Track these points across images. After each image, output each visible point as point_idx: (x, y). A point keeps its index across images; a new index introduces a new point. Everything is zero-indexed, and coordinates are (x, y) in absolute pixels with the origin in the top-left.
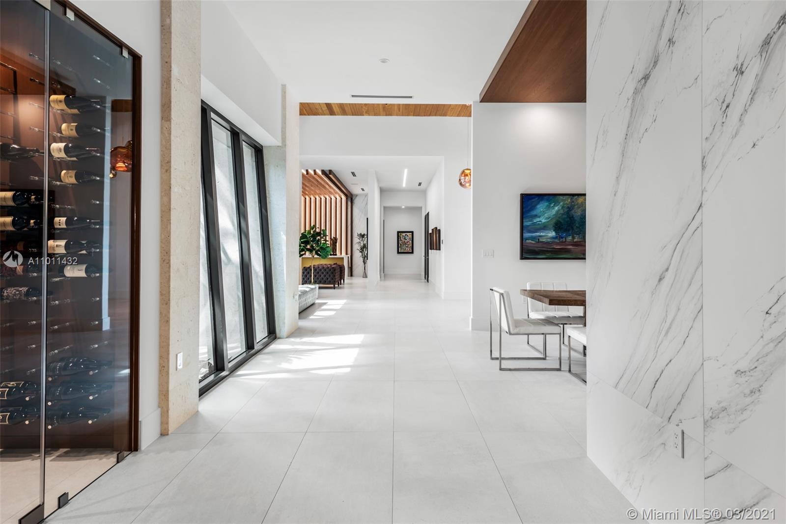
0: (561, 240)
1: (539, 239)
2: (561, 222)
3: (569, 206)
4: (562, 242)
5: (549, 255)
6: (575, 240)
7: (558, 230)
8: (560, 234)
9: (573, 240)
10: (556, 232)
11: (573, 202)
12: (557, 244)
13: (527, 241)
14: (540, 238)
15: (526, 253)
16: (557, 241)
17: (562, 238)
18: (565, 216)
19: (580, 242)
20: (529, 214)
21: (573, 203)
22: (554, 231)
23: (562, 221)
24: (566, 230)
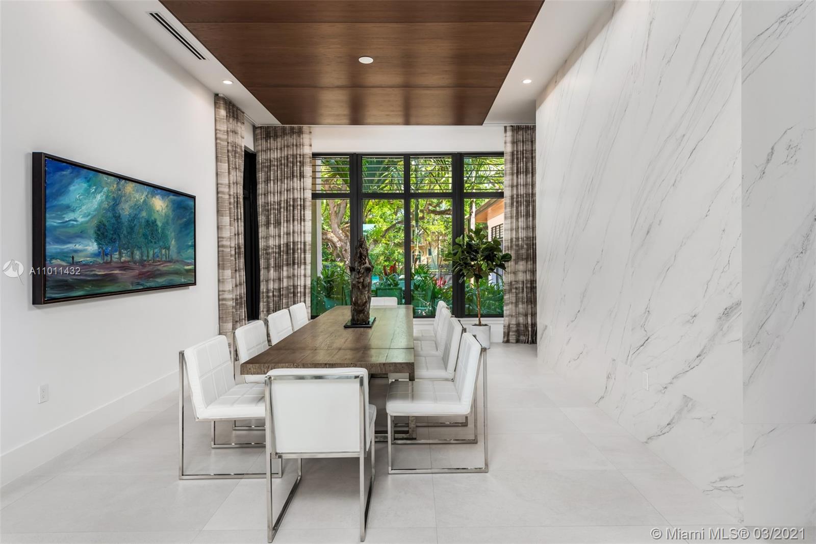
0: (106, 258)
1: (73, 258)
2: (104, 225)
3: (115, 196)
4: (106, 263)
5: (88, 289)
6: (123, 259)
7: (101, 240)
8: (104, 248)
9: (120, 260)
10: (99, 244)
11: (120, 190)
12: (100, 266)
13: (54, 261)
14: (75, 255)
15: (52, 288)
16: (100, 260)
17: (107, 255)
18: (110, 214)
19: (128, 262)
20: (55, 203)
21: (119, 192)
22: (96, 241)
23: (107, 224)
24: (113, 241)
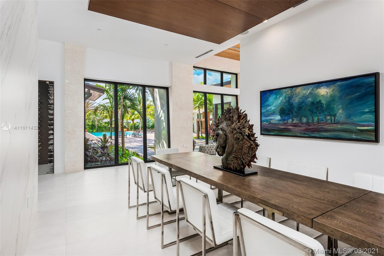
0: (284, 122)
1: (270, 121)
2: (284, 109)
3: (289, 96)
4: (285, 123)
5: (276, 133)
6: (294, 122)
7: (282, 115)
8: (284, 118)
9: (293, 122)
10: (281, 116)
11: (293, 93)
12: (282, 125)
13: (264, 123)
14: (271, 121)
15: (263, 131)
16: (281, 122)
17: (285, 120)
18: (287, 104)
19: (298, 123)
21: (292, 93)
22: (280, 115)
23: (285, 108)
24: (288, 114)
